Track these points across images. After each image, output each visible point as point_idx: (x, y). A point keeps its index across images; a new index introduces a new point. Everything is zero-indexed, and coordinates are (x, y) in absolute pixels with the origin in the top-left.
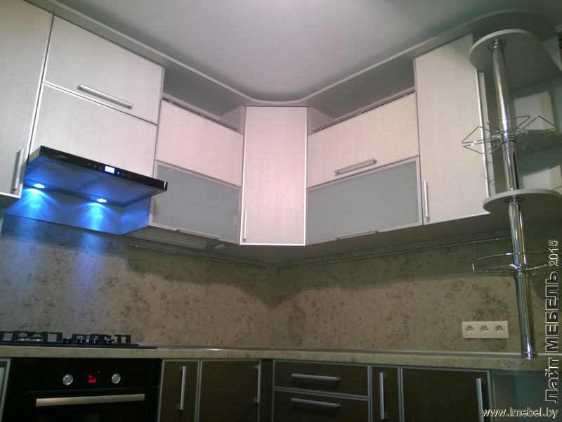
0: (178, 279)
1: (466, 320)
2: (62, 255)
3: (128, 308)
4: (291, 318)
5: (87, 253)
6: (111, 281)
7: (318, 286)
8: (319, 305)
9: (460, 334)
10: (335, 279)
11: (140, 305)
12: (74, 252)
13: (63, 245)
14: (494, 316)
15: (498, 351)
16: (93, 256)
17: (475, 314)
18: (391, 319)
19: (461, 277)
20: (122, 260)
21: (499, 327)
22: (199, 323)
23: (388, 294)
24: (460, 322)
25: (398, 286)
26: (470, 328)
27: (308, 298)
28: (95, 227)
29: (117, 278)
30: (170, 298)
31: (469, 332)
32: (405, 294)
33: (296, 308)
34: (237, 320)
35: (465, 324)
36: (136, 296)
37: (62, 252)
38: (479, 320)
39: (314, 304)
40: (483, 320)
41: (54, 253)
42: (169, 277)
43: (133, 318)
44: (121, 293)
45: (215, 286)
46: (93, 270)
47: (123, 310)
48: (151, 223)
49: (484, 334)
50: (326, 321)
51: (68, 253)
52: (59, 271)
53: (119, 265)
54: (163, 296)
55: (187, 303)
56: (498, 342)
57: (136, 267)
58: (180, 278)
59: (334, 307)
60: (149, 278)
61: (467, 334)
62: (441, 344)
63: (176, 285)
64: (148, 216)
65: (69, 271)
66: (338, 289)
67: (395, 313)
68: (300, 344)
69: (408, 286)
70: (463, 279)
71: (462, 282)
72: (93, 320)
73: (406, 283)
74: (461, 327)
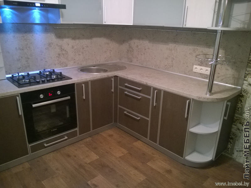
0: (78, 39)
1: (196, 65)
2: (27, 37)
3: (59, 54)
4: (128, 50)
5: (37, 34)
6: (50, 44)
7: (139, 38)
8: (139, 47)
9: (192, 70)
10: (146, 37)
11: (64, 52)
12: (31, 35)
13: (26, 32)
14: (206, 65)
15: (205, 79)
16: (40, 35)
17: (199, 63)
18: (167, 58)
19: (197, 46)
20: (53, 34)
21: (207, 70)
22: (89, 56)
23: (167, 48)
24: (193, 65)
25: (171, 46)
26: (196, 68)
27: (135, 43)
28: (37, 21)
29: (52, 43)
30: (75, 47)
31: (196, 69)
32: (174, 49)
33: (130, 47)
34: (105, 52)
35: (195, 66)
36: (61, 49)
37: (26, 36)
38: (200, 66)
39: (137, 46)
40: (202, 66)
41: (23, 37)
42: (74, 38)
43: (61, 58)
44: (55, 48)
45: (95, 39)
46: (41, 41)
47: (57, 55)
48: (62, 22)
49: (201, 72)
50: (141, 55)
51: (29, 36)
52: (27, 44)
53: (52, 37)
54: (73, 47)
55: (83, 48)
56: (205, 75)
57: (59, 36)
58: (79, 38)
59: (145, 49)
60: (66, 40)
61: (194, 70)
62: (185, 72)
63: (77, 41)
64: (59, 18)
65: (31, 43)
66: (148, 42)
67: (169, 57)
68: (131, 62)
69: (176, 46)
70: (198, 48)
71: (197, 49)
72: (46, 61)
73: (175, 45)
74: (193, 67)
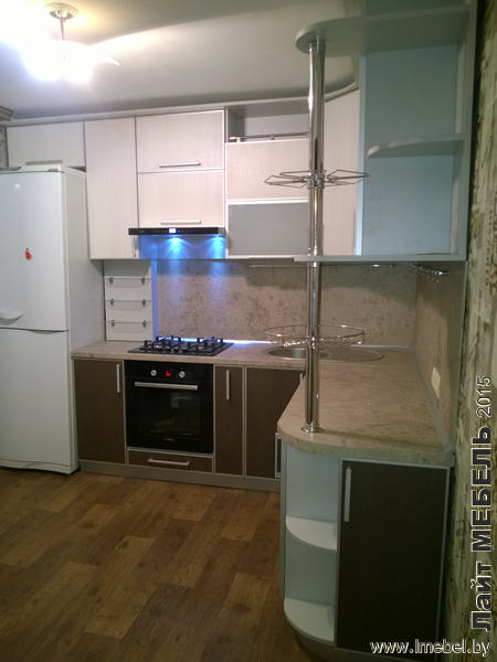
2: (199, 281)
5: (215, 277)
16: (220, 279)
20: (242, 278)
29: (240, 293)
30: (286, 304)
36: (256, 305)
41: (194, 280)
42: (284, 287)
43: (256, 322)
44: (245, 303)
46: (221, 289)
47: (247, 316)
52: (199, 292)
57: (255, 283)
60: (267, 290)
63: (291, 293)
65: (205, 292)
